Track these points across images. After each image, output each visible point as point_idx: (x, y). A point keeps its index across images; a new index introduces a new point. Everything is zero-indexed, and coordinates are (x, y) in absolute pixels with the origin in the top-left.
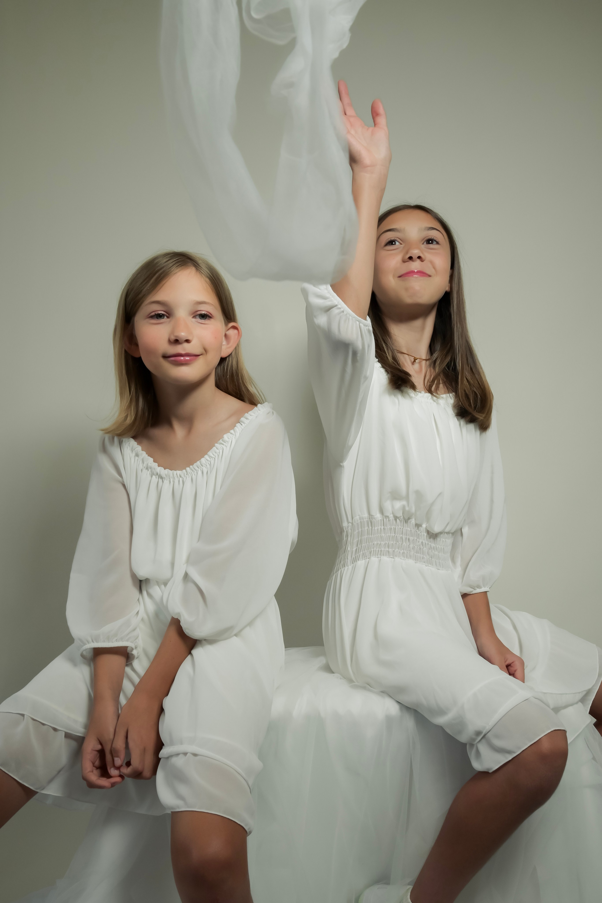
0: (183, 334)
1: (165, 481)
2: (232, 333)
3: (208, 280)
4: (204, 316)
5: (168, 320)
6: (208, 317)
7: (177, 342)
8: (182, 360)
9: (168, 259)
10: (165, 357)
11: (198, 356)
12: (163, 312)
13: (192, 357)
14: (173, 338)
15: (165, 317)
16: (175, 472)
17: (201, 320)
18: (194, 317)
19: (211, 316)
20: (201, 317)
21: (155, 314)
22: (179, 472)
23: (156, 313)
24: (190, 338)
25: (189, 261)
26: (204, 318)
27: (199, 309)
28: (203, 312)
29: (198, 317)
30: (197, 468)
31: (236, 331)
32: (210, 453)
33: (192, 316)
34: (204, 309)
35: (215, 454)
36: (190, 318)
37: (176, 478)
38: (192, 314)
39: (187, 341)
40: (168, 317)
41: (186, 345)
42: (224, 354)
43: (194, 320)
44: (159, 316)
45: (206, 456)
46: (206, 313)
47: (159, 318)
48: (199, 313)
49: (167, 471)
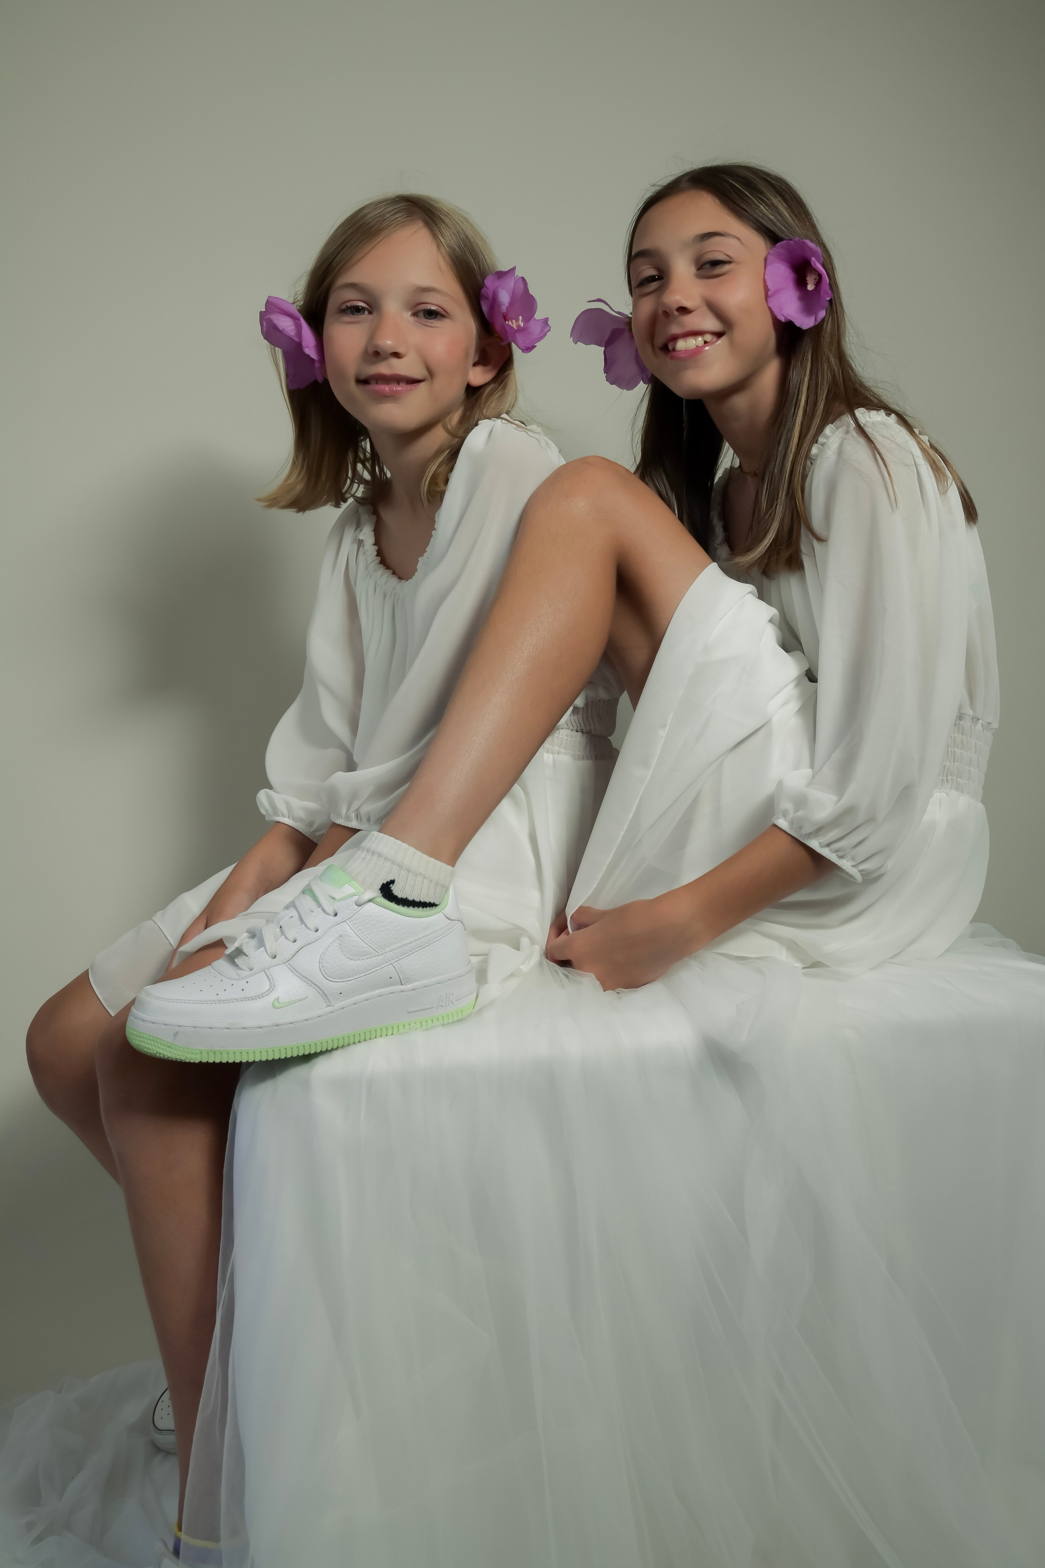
0: (389, 342)
4: (431, 314)
5: (371, 316)
6: (439, 316)
7: (375, 355)
10: (363, 381)
11: (418, 381)
12: (360, 304)
13: (406, 384)
14: (370, 349)
15: (366, 312)
17: (426, 320)
18: (414, 315)
19: (443, 313)
20: (427, 316)
21: (347, 307)
23: (349, 304)
24: (400, 350)
26: (431, 318)
27: (427, 301)
28: (433, 308)
29: (419, 314)
33: (411, 314)
34: (433, 302)
36: (407, 315)
38: (410, 310)
39: (397, 355)
40: (370, 313)
41: (394, 361)
42: (476, 381)
43: (412, 320)
44: (357, 310)
46: (437, 309)
47: (356, 314)
48: (423, 307)
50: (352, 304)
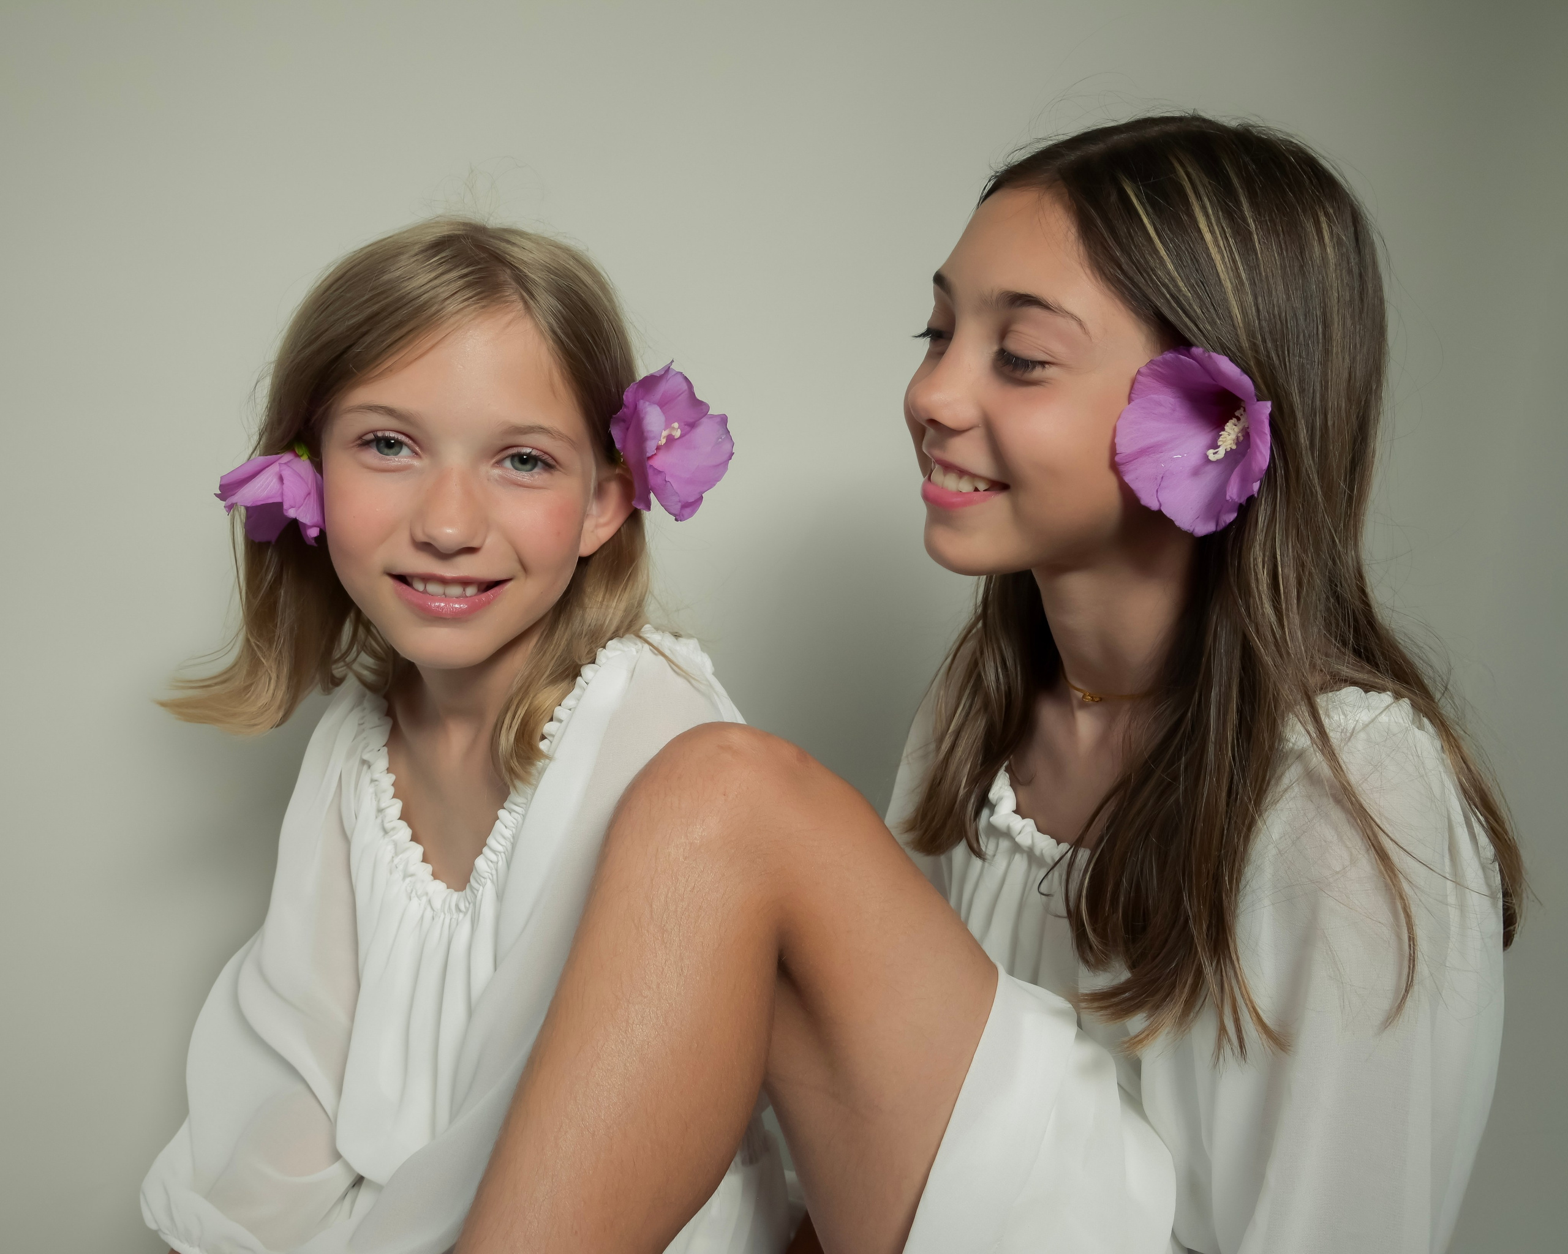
5: (417, 463)
6: (540, 466)
17: (517, 473)
19: (549, 460)
20: (519, 465)
24: (476, 542)
36: (487, 467)
39: (468, 551)
40: (417, 455)
41: (462, 559)
42: (588, 548)
48: (513, 451)
50: (380, 434)
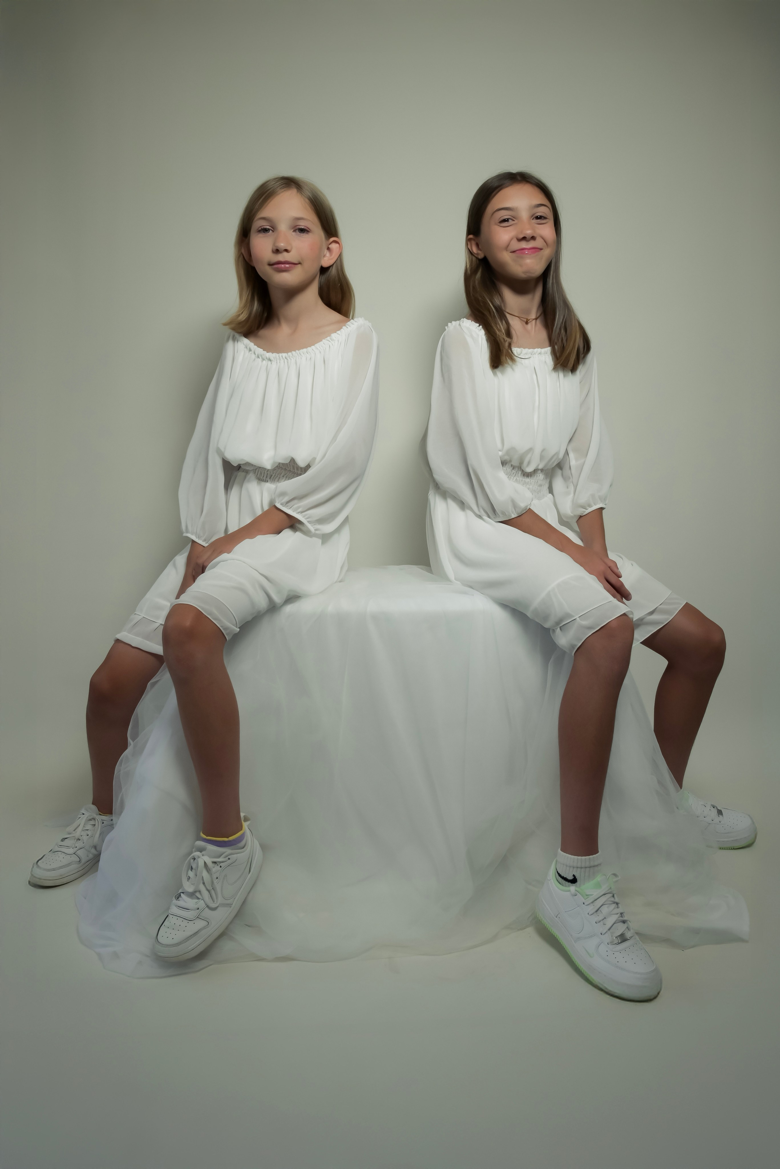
0: (282, 245)
1: (273, 363)
2: (334, 246)
3: (307, 200)
4: (302, 231)
5: (273, 233)
6: (306, 232)
7: (277, 251)
8: (282, 267)
9: (275, 182)
10: (270, 265)
11: (297, 263)
12: (268, 227)
13: (291, 265)
14: (275, 248)
16: (280, 355)
17: (300, 234)
18: (294, 231)
19: (308, 230)
20: (300, 231)
22: (284, 355)
24: (288, 248)
25: (293, 184)
26: (303, 232)
27: (300, 224)
28: (302, 227)
29: (297, 231)
30: (302, 354)
31: (337, 245)
32: (317, 345)
33: (292, 231)
34: (302, 224)
35: (321, 347)
36: (290, 232)
37: (282, 359)
38: (292, 229)
39: (286, 251)
40: (272, 231)
41: (285, 254)
42: (325, 264)
43: (294, 233)
44: (267, 230)
45: (313, 347)
46: (305, 228)
47: (266, 232)
48: (298, 227)
49: (274, 355)
50: (262, 228)
